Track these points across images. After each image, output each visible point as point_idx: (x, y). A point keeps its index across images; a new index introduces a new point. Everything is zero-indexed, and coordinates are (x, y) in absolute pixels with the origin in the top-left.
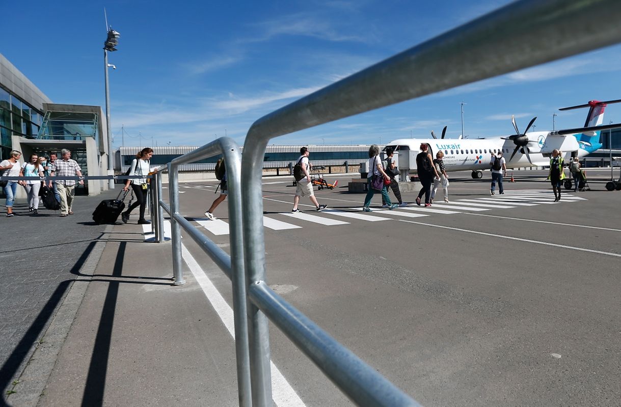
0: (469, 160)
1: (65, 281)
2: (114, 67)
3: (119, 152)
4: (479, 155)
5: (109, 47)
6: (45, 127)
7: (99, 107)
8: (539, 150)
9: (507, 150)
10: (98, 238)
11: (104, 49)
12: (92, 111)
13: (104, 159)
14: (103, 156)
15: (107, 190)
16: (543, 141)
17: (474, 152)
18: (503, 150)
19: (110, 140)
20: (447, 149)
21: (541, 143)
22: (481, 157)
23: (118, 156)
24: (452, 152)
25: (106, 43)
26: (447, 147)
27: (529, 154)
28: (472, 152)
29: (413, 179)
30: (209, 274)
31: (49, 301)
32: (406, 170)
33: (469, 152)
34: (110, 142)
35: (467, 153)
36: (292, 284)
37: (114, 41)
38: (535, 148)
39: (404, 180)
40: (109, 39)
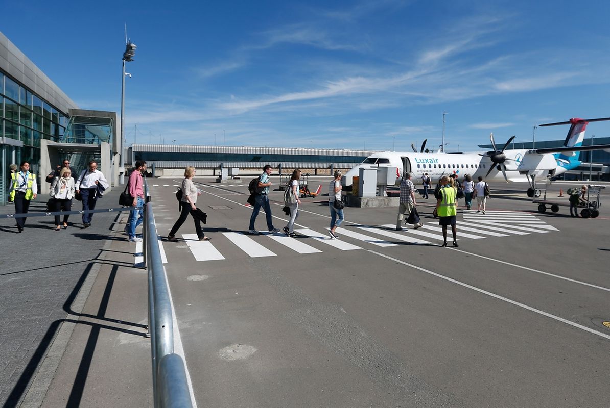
0: (445, 174)
1: (56, 321)
2: (130, 76)
3: (131, 148)
4: (456, 170)
5: (127, 58)
6: (69, 130)
7: (115, 113)
8: (516, 168)
9: (484, 165)
10: (96, 259)
11: (123, 59)
12: (109, 116)
13: (116, 158)
14: (116, 156)
15: (118, 186)
16: (520, 160)
17: (451, 166)
18: (480, 165)
19: (123, 140)
20: (425, 163)
21: (518, 161)
22: (458, 172)
23: (130, 152)
24: (430, 166)
25: (125, 54)
26: (425, 161)
27: (506, 172)
28: (449, 167)
29: (389, 195)
30: (180, 322)
31: (38, 349)
32: (383, 186)
33: (447, 166)
34: (123, 142)
35: (445, 167)
36: (251, 345)
37: (132, 53)
38: (512, 166)
39: (381, 194)
40: (127, 51)
